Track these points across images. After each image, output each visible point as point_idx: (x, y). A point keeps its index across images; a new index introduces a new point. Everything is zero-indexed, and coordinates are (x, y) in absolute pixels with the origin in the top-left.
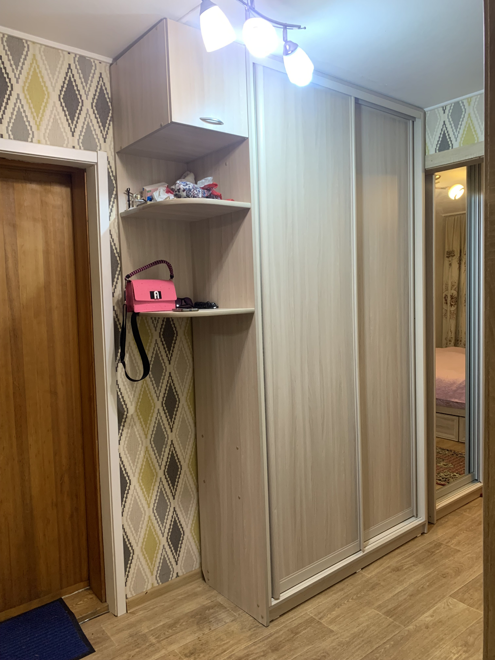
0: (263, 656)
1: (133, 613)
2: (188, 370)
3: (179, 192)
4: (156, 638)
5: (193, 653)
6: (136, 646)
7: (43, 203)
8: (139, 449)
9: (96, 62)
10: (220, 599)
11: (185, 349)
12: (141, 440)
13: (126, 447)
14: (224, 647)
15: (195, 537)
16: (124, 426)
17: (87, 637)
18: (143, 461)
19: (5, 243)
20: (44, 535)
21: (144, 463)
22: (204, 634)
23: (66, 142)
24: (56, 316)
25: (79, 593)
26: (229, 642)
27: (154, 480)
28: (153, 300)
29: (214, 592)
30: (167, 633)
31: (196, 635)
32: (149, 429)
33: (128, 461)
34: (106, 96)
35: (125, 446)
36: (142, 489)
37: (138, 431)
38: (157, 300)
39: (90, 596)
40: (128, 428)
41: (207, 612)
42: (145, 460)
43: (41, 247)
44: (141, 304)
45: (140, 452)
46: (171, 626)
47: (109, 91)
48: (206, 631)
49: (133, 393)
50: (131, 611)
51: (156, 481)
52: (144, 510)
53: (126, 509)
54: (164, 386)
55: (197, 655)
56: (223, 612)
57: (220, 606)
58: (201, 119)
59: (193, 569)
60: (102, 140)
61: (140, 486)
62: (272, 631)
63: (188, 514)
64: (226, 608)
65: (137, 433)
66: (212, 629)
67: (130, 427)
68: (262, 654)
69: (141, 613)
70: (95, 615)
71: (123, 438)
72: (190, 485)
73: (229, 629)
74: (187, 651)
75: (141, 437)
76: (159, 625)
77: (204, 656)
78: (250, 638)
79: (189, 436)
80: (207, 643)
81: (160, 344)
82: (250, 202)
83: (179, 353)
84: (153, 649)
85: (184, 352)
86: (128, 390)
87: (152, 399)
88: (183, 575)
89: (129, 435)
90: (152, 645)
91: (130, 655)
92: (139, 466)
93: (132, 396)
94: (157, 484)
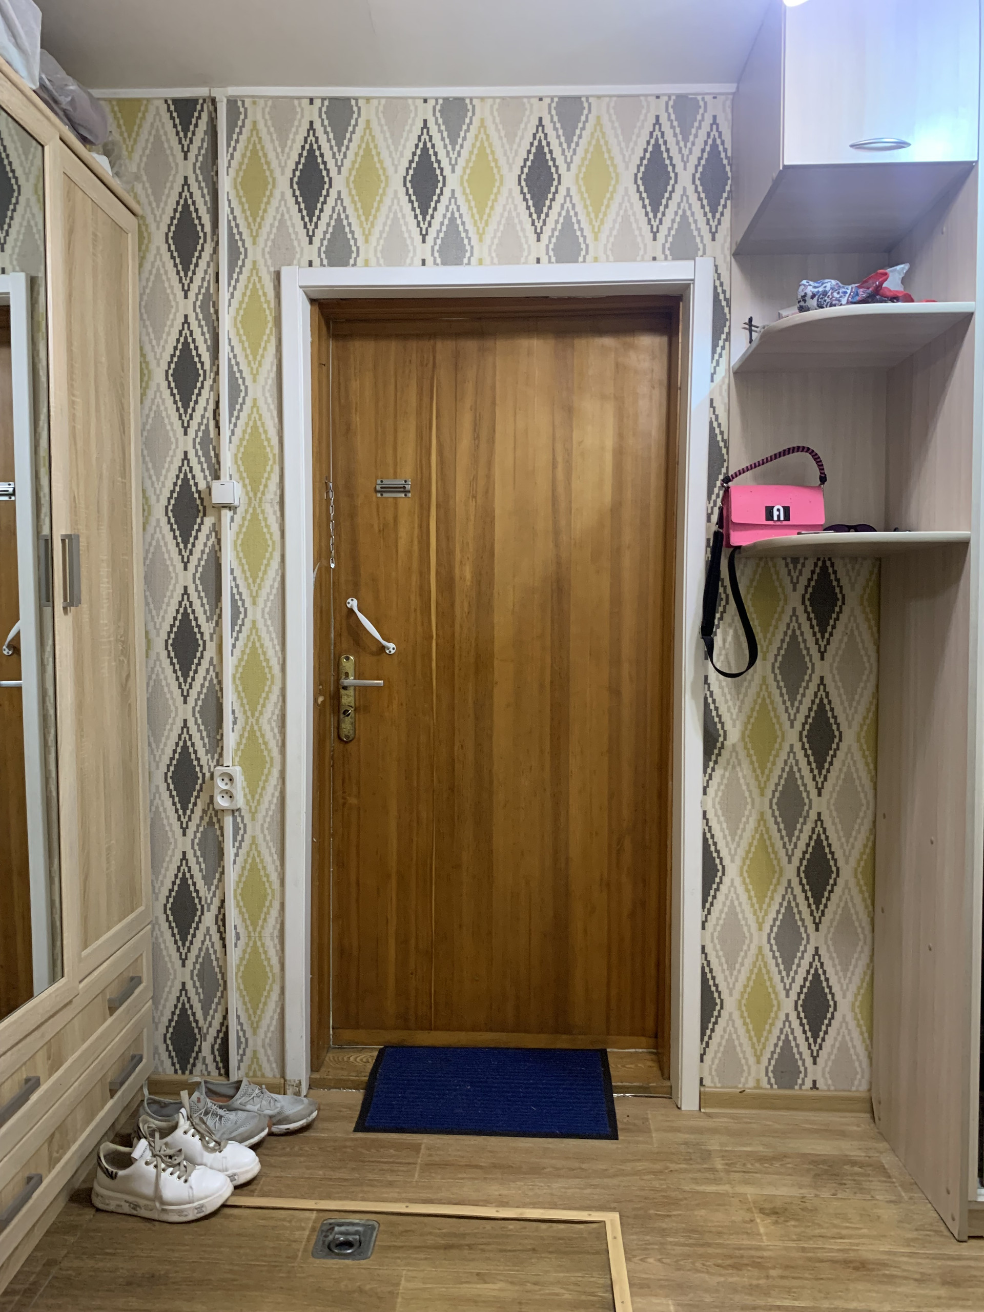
0: (916, 1280)
1: (709, 1115)
2: (865, 678)
3: (805, 301)
4: (727, 1164)
5: (777, 1213)
6: (685, 1160)
7: (619, 368)
8: (747, 813)
9: (707, 98)
10: (887, 1160)
11: (860, 634)
12: (751, 795)
13: (719, 803)
14: (844, 1232)
15: (862, 1022)
16: (716, 762)
17: (618, 1117)
18: (753, 837)
19: (554, 439)
20: (585, 931)
21: (755, 843)
22: (816, 1196)
23: (641, 252)
24: (628, 561)
25: (636, 1052)
26: (861, 1229)
27: (774, 881)
28: (771, 523)
29: (883, 1145)
30: (749, 1166)
31: (802, 1191)
32: (768, 780)
33: (722, 830)
34: (723, 155)
35: (718, 799)
36: (747, 890)
37: (744, 777)
38: (779, 523)
39: (650, 1063)
40: (725, 769)
41: (845, 1167)
42: (757, 836)
43: (610, 443)
44: (746, 530)
45: (748, 819)
46: (762, 1159)
47: (728, 145)
48: (825, 1194)
49: (738, 703)
50: (708, 1110)
51: (778, 883)
52: (749, 931)
53: (712, 919)
54: (807, 702)
55: (783, 1219)
56: (879, 1181)
57: (882, 1170)
58: (852, 146)
59: (854, 1089)
60: (707, 237)
61: (744, 882)
62: (965, 1253)
63: (848, 970)
64: (889, 1177)
65: (742, 781)
66: (839, 1196)
67: (730, 767)
68: (917, 1276)
69: (725, 1120)
70: (643, 1091)
71: (714, 784)
72: (857, 913)
73: (875, 1211)
74: (767, 1206)
75: (750, 791)
76: (745, 1149)
77: (795, 1226)
78: (908, 1242)
79: (861, 814)
80: (815, 1210)
81: (803, 618)
82: (975, 300)
83: (846, 639)
84: (712, 1176)
85: (858, 639)
86: (728, 697)
87: (778, 722)
88: (829, 1090)
89: (725, 781)
90: (713, 1170)
91: (667, 1168)
92: (744, 844)
93: (737, 710)
94: (781, 890)
